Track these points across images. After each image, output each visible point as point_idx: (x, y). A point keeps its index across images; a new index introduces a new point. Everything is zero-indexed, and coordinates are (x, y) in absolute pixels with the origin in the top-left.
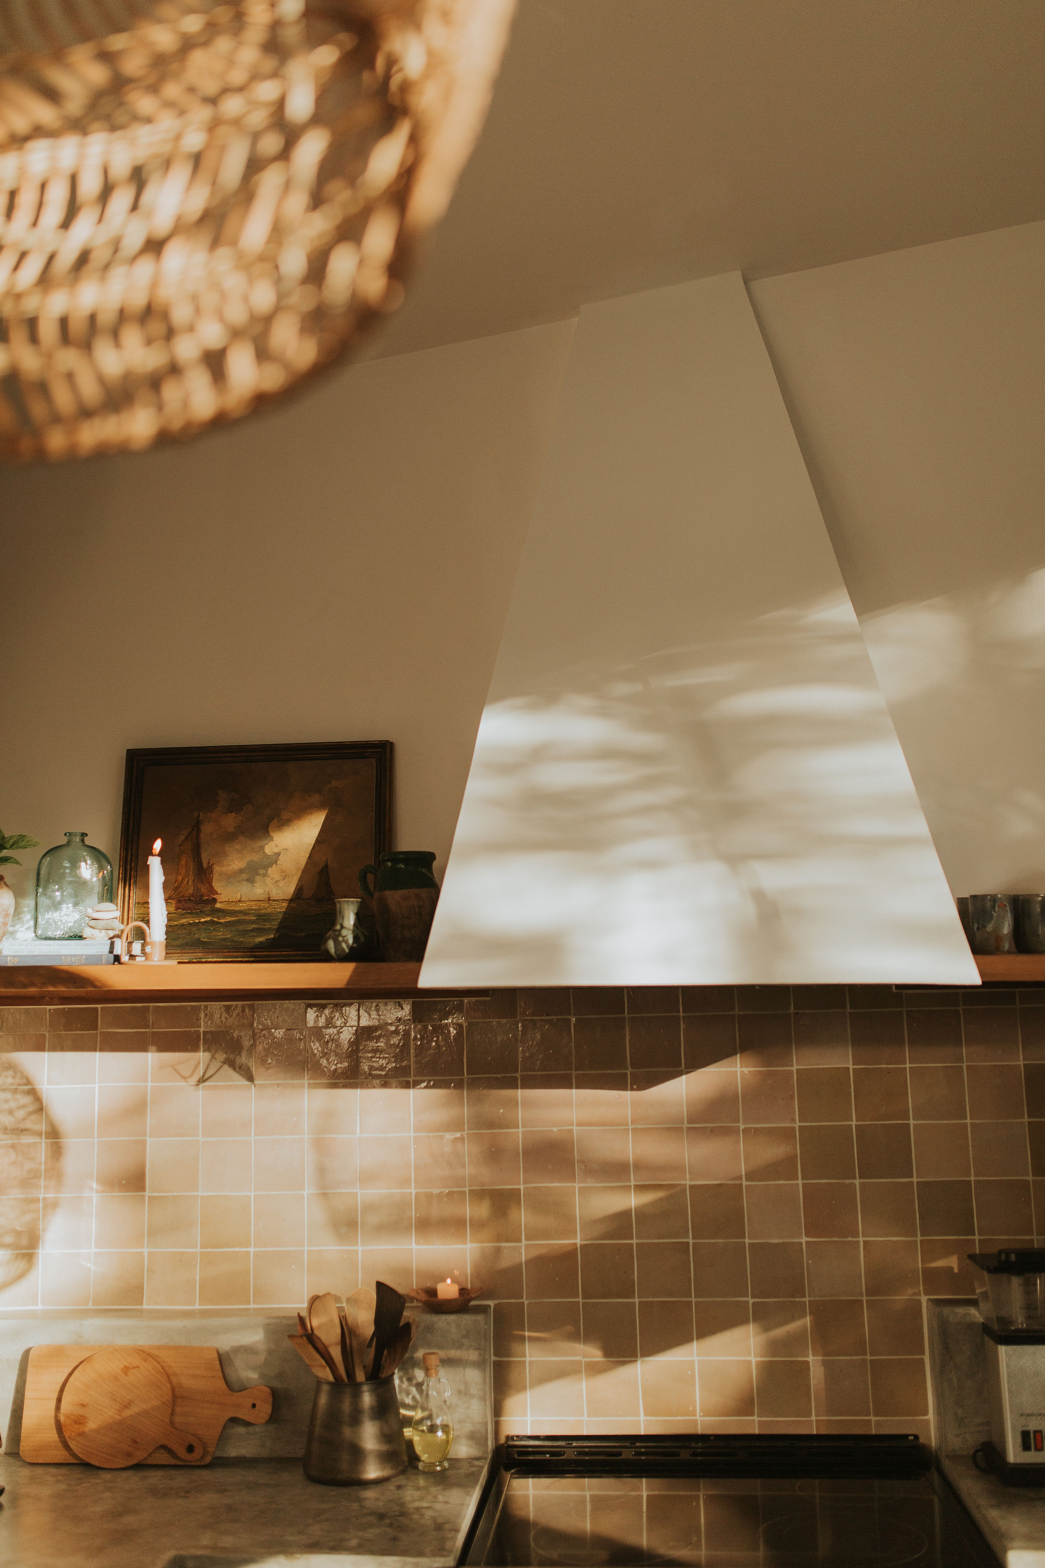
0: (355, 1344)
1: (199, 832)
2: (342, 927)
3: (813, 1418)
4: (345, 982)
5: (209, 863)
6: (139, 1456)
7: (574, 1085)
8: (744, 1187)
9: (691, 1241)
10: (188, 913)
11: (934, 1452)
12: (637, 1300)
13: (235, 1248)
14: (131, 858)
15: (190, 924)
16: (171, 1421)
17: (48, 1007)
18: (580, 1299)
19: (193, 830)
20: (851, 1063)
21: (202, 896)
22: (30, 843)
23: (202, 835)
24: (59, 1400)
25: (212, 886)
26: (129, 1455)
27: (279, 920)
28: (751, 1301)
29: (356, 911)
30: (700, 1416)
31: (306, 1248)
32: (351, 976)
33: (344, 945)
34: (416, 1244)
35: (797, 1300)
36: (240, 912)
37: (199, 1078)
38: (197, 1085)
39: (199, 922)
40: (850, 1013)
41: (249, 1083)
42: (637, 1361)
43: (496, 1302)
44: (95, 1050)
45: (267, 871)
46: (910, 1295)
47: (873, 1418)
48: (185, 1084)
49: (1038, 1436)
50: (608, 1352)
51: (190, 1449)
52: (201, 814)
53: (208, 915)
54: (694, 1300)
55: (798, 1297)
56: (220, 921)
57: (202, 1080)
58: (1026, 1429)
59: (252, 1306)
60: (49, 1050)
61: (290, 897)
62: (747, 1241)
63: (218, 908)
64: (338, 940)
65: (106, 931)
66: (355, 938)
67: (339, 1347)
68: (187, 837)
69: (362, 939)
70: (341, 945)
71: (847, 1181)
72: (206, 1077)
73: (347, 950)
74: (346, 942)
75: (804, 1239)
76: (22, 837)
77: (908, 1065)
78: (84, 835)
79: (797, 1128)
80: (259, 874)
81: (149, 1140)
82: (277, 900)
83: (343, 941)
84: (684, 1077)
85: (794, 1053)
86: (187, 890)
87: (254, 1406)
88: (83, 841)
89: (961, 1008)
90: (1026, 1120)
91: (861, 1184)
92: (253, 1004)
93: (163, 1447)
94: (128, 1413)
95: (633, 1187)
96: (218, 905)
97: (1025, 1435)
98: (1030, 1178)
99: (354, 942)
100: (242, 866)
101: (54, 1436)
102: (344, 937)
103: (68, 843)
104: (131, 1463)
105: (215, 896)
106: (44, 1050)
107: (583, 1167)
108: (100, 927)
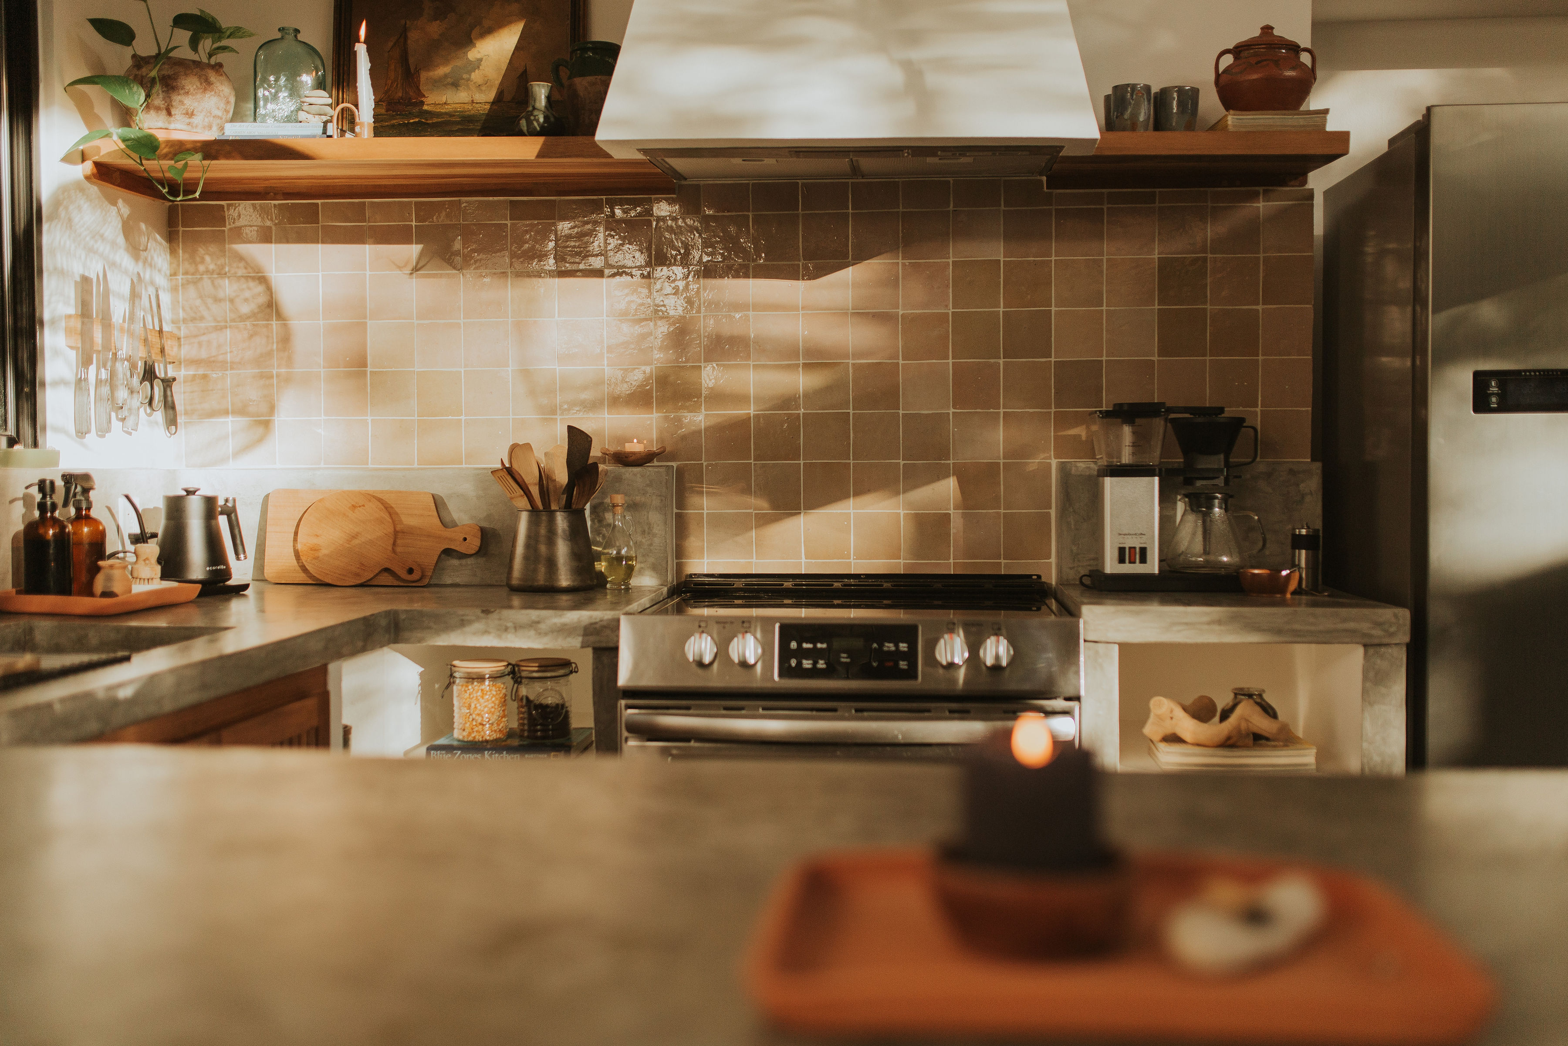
0: (551, 486)
1: (406, 38)
2: (534, 108)
3: (951, 561)
4: (535, 154)
5: (416, 68)
6: (367, 576)
7: (751, 276)
8: (900, 365)
9: (851, 411)
10: (398, 115)
11: (1053, 589)
12: (802, 462)
14: (344, 61)
15: (400, 124)
16: (393, 549)
17: (273, 202)
18: (752, 461)
19: (401, 36)
20: (1002, 256)
21: (410, 99)
22: (246, 34)
23: (409, 42)
24: (296, 533)
25: (420, 90)
26: (357, 575)
27: (482, 122)
28: (902, 462)
29: (547, 95)
30: (854, 559)
31: (511, 417)
33: (535, 124)
34: (608, 414)
35: (943, 462)
36: (446, 113)
37: (412, 267)
38: (411, 274)
39: (408, 123)
40: (1004, 210)
41: (458, 272)
42: (800, 513)
43: (679, 463)
44: (318, 243)
45: (470, 75)
46: (1043, 459)
47: (1003, 561)
48: (400, 272)
49: (1132, 550)
50: (775, 505)
51: (411, 571)
52: (408, 22)
53: (416, 117)
54: (852, 462)
55: (943, 460)
56: (428, 122)
57: (415, 270)
58: (1122, 546)
59: (464, 466)
60: (276, 243)
61: (492, 101)
62: (901, 412)
63: (426, 110)
64: (530, 119)
65: (319, 115)
66: (546, 118)
67: (537, 487)
68: (395, 44)
69: (552, 119)
70: (533, 124)
71: (992, 361)
72: (419, 266)
73: (538, 129)
74: (538, 121)
75: (952, 410)
76: (238, 29)
77: (1053, 258)
78: (297, 31)
79: (950, 314)
80: (462, 80)
81: (369, 322)
82: (480, 103)
83: (535, 119)
84: (851, 268)
85: (951, 246)
86: (396, 93)
87: (465, 539)
88: (296, 36)
89: (1105, 207)
90: (1157, 307)
91: (1005, 363)
92: (460, 200)
93: (387, 570)
94: (356, 542)
95: (801, 365)
96: (425, 107)
97: (1122, 550)
98: (1155, 358)
99: (544, 122)
100: (448, 71)
101: (294, 562)
102: (535, 116)
103: (282, 38)
104: (359, 582)
105: (422, 99)
106: (271, 242)
107: (758, 347)
108: (313, 112)
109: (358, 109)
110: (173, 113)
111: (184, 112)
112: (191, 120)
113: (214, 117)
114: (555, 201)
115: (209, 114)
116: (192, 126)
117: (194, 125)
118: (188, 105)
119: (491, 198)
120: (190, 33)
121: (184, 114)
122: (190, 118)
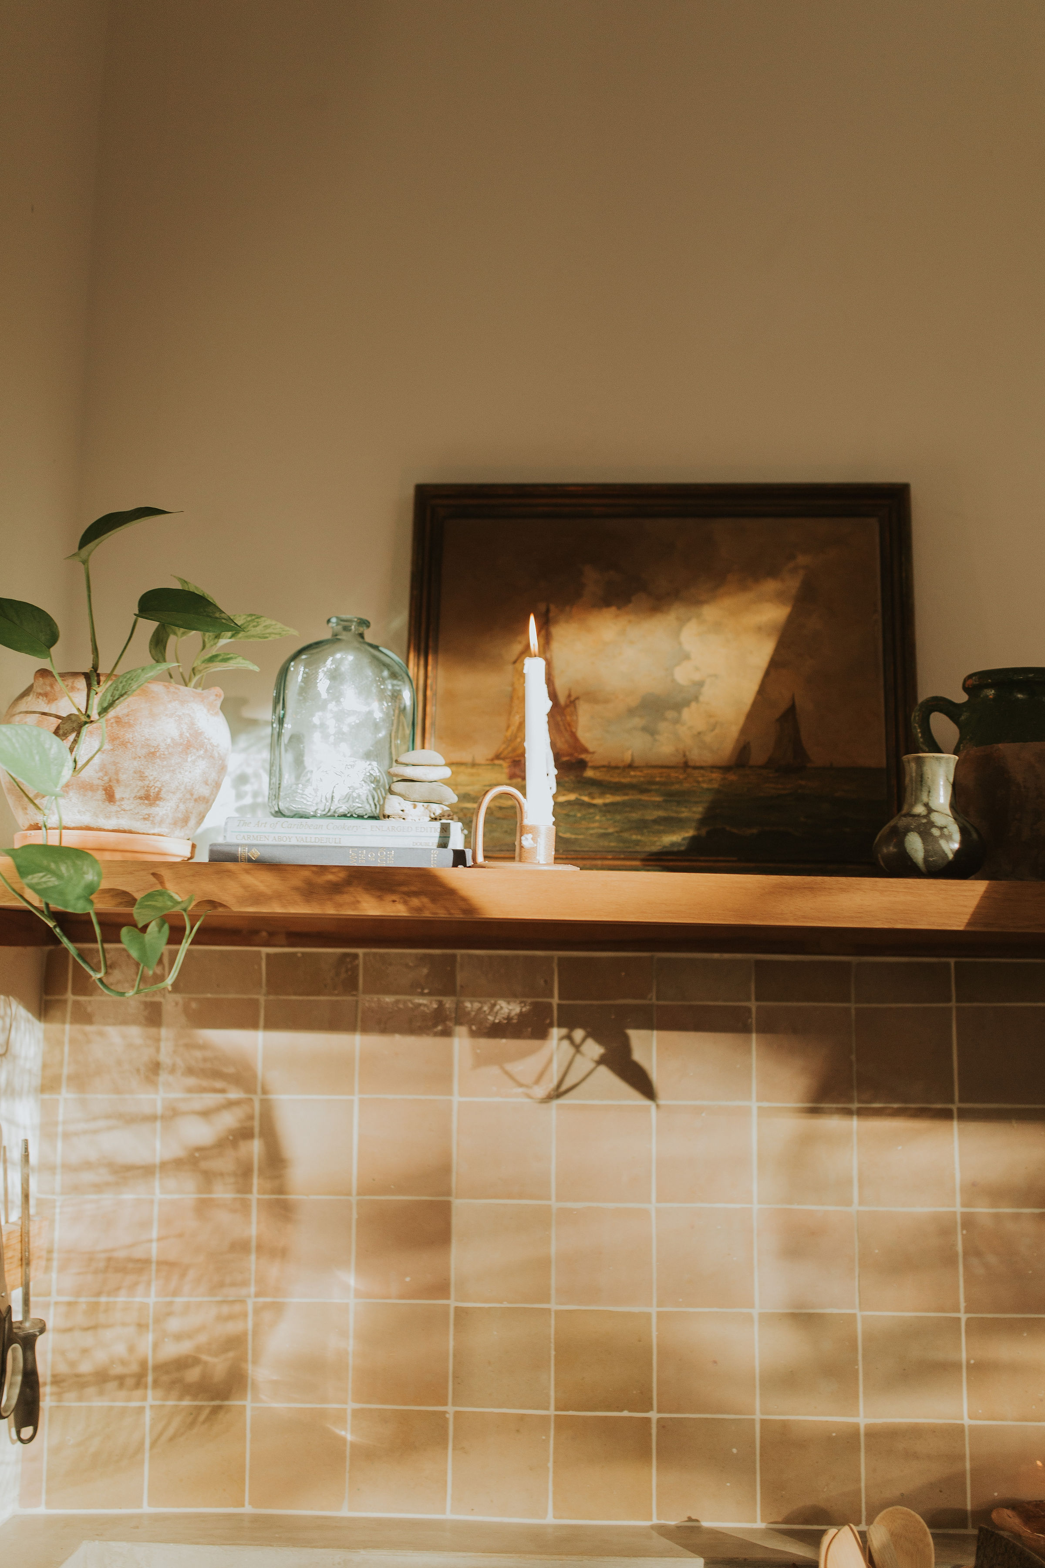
2: (930, 810)
4: (965, 919)
5: (571, 696)
13: (622, 1410)
17: (265, 950)
25: (577, 738)
29: (951, 778)
32: (978, 907)
33: (944, 846)
37: (550, 1088)
38: (547, 1101)
41: (647, 1102)
45: (680, 712)
48: (525, 1098)
52: (551, 606)
57: (558, 1093)
61: (725, 763)
64: (931, 835)
65: (426, 804)
66: (965, 831)
70: (939, 845)
72: (564, 1087)
73: (951, 856)
74: (947, 839)
76: (250, 618)
78: (364, 624)
80: (665, 719)
81: (455, 1201)
82: (701, 767)
83: (938, 836)
88: (361, 635)
102: (941, 828)
103: (335, 639)
105: (583, 756)
108: (416, 796)
109: (524, 795)
110: (118, 796)
111: (142, 793)
112: (154, 810)
113: (196, 800)
114: (849, 964)
115: (188, 796)
116: (153, 823)
117: (158, 819)
118: (151, 778)
119: (716, 956)
120: (156, 624)
121: (141, 798)
122: (151, 805)
